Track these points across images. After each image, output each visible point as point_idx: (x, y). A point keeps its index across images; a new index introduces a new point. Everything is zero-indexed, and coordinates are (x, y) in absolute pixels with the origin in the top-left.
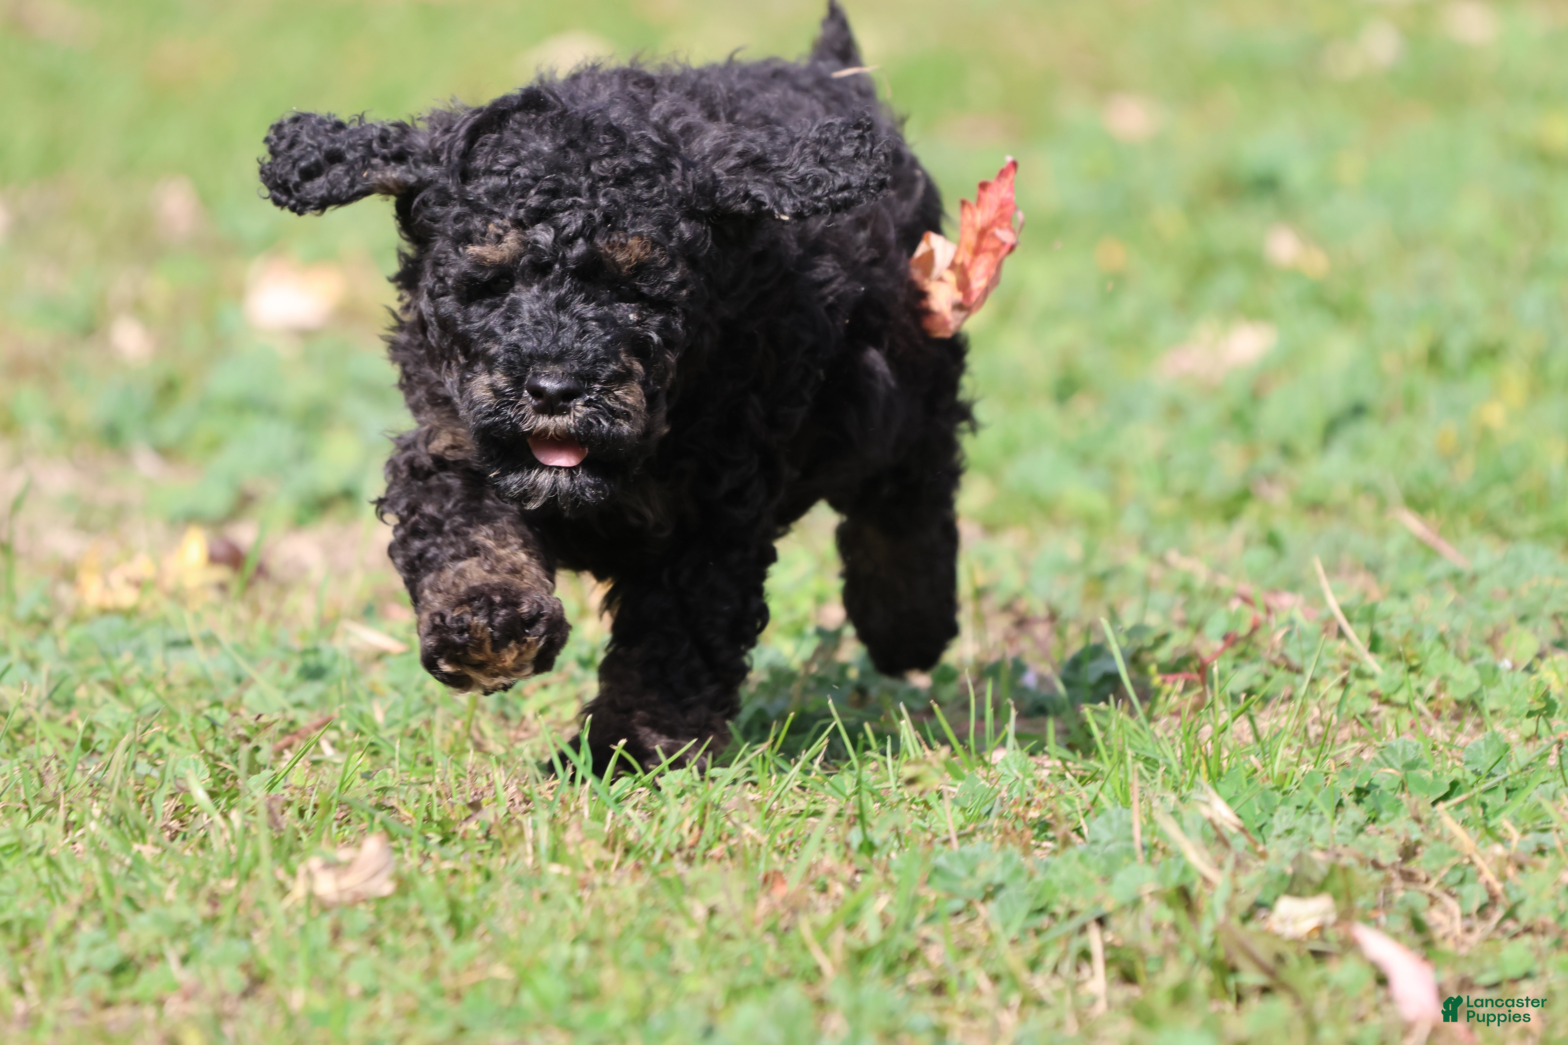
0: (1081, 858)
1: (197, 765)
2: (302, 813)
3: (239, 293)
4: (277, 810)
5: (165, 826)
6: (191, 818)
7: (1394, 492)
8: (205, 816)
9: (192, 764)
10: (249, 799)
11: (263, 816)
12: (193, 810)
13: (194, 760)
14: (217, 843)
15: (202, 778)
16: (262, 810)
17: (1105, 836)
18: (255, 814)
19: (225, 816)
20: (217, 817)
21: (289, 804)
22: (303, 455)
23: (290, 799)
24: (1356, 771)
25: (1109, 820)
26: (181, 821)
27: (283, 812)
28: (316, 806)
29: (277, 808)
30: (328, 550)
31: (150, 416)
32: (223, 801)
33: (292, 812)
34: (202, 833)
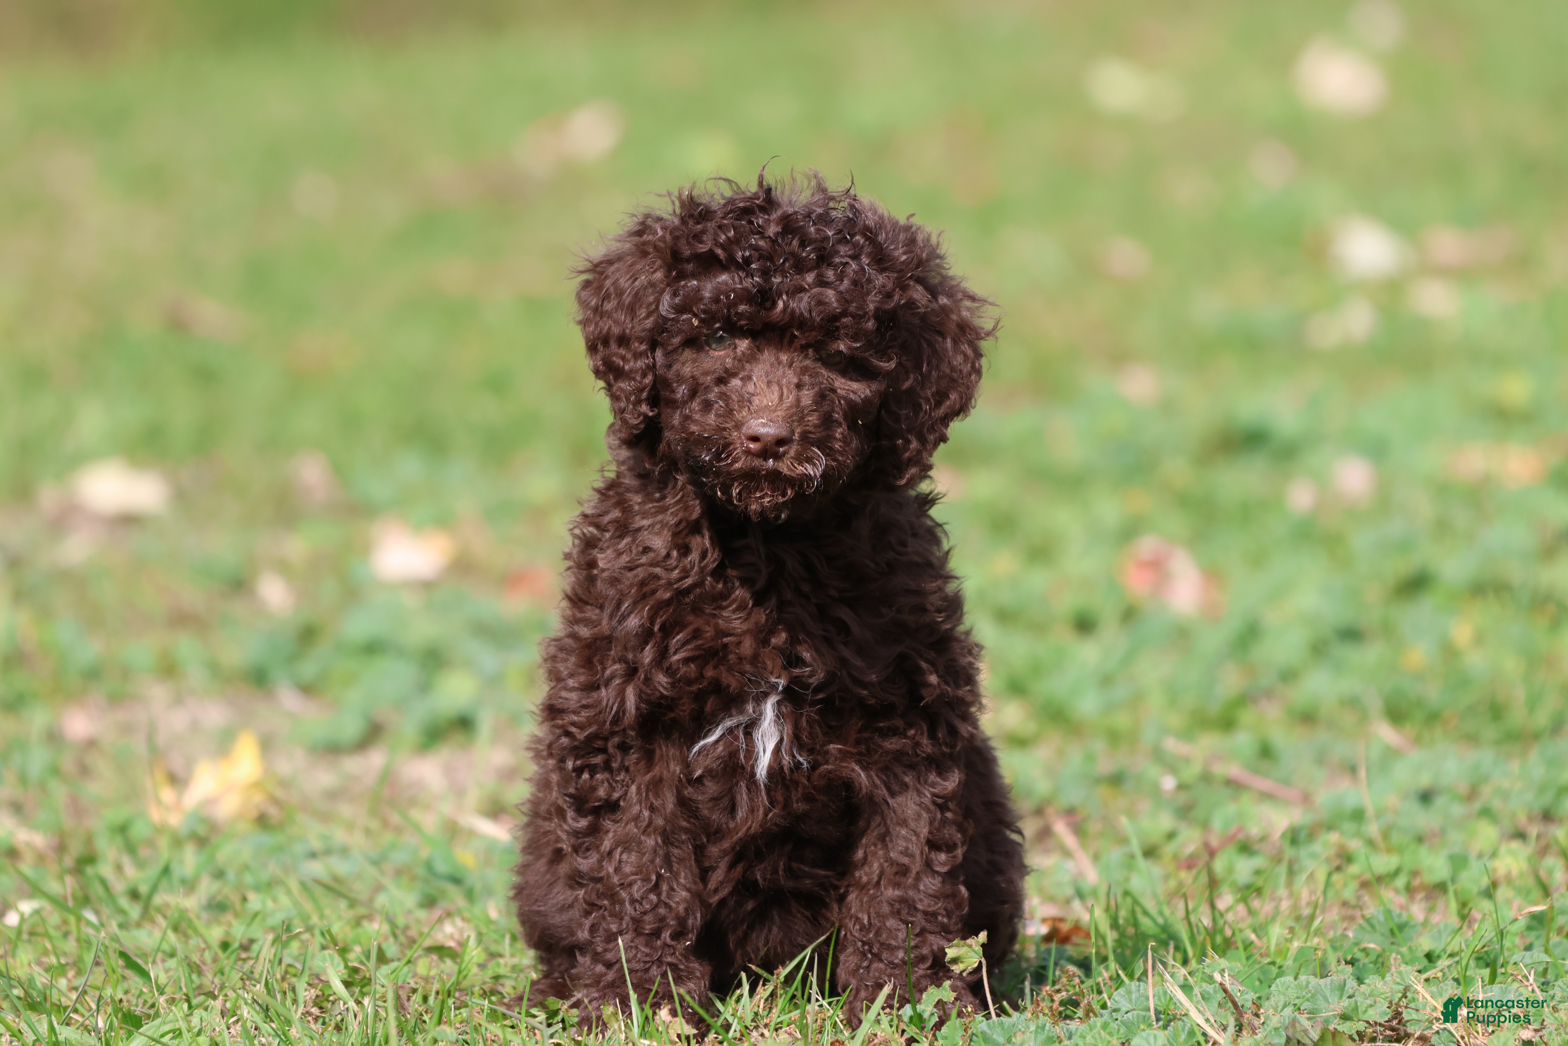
0: (1105, 1026)
1: (332, 960)
2: (425, 999)
3: (365, 549)
4: (404, 997)
5: (307, 1012)
6: (329, 1005)
7: (1374, 704)
8: (342, 1003)
9: (328, 958)
10: (378, 987)
11: (390, 1003)
12: (331, 998)
13: (330, 955)
14: (353, 1026)
15: (338, 969)
16: (390, 996)
17: (1125, 1006)
18: (385, 1002)
19: (358, 1002)
20: (352, 1004)
21: (414, 991)
22: (425, 688)
23: (415, 986)
24: (1341, 946)
25: (1129, 992)
26: (321, 1008)
27: (409, 1000)
28: (437, 993)
29: (403, 995)
30: (449, 771)
31: (293, 658)
32: (357, 990)
33: (417, 998)
34: (339, 1018)
